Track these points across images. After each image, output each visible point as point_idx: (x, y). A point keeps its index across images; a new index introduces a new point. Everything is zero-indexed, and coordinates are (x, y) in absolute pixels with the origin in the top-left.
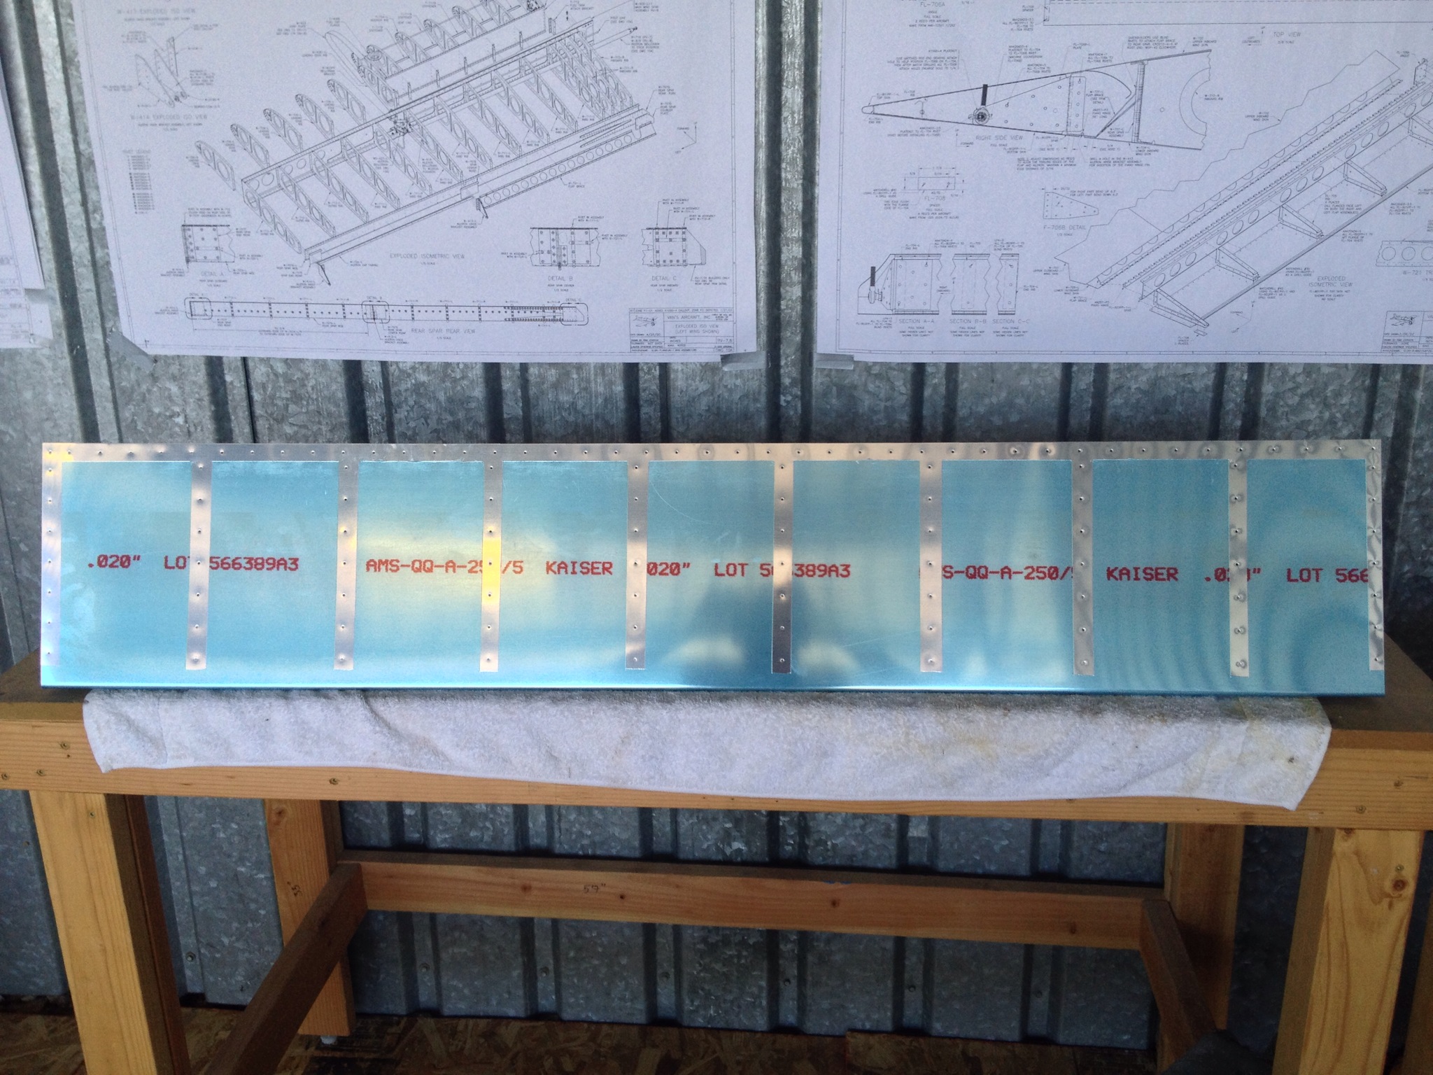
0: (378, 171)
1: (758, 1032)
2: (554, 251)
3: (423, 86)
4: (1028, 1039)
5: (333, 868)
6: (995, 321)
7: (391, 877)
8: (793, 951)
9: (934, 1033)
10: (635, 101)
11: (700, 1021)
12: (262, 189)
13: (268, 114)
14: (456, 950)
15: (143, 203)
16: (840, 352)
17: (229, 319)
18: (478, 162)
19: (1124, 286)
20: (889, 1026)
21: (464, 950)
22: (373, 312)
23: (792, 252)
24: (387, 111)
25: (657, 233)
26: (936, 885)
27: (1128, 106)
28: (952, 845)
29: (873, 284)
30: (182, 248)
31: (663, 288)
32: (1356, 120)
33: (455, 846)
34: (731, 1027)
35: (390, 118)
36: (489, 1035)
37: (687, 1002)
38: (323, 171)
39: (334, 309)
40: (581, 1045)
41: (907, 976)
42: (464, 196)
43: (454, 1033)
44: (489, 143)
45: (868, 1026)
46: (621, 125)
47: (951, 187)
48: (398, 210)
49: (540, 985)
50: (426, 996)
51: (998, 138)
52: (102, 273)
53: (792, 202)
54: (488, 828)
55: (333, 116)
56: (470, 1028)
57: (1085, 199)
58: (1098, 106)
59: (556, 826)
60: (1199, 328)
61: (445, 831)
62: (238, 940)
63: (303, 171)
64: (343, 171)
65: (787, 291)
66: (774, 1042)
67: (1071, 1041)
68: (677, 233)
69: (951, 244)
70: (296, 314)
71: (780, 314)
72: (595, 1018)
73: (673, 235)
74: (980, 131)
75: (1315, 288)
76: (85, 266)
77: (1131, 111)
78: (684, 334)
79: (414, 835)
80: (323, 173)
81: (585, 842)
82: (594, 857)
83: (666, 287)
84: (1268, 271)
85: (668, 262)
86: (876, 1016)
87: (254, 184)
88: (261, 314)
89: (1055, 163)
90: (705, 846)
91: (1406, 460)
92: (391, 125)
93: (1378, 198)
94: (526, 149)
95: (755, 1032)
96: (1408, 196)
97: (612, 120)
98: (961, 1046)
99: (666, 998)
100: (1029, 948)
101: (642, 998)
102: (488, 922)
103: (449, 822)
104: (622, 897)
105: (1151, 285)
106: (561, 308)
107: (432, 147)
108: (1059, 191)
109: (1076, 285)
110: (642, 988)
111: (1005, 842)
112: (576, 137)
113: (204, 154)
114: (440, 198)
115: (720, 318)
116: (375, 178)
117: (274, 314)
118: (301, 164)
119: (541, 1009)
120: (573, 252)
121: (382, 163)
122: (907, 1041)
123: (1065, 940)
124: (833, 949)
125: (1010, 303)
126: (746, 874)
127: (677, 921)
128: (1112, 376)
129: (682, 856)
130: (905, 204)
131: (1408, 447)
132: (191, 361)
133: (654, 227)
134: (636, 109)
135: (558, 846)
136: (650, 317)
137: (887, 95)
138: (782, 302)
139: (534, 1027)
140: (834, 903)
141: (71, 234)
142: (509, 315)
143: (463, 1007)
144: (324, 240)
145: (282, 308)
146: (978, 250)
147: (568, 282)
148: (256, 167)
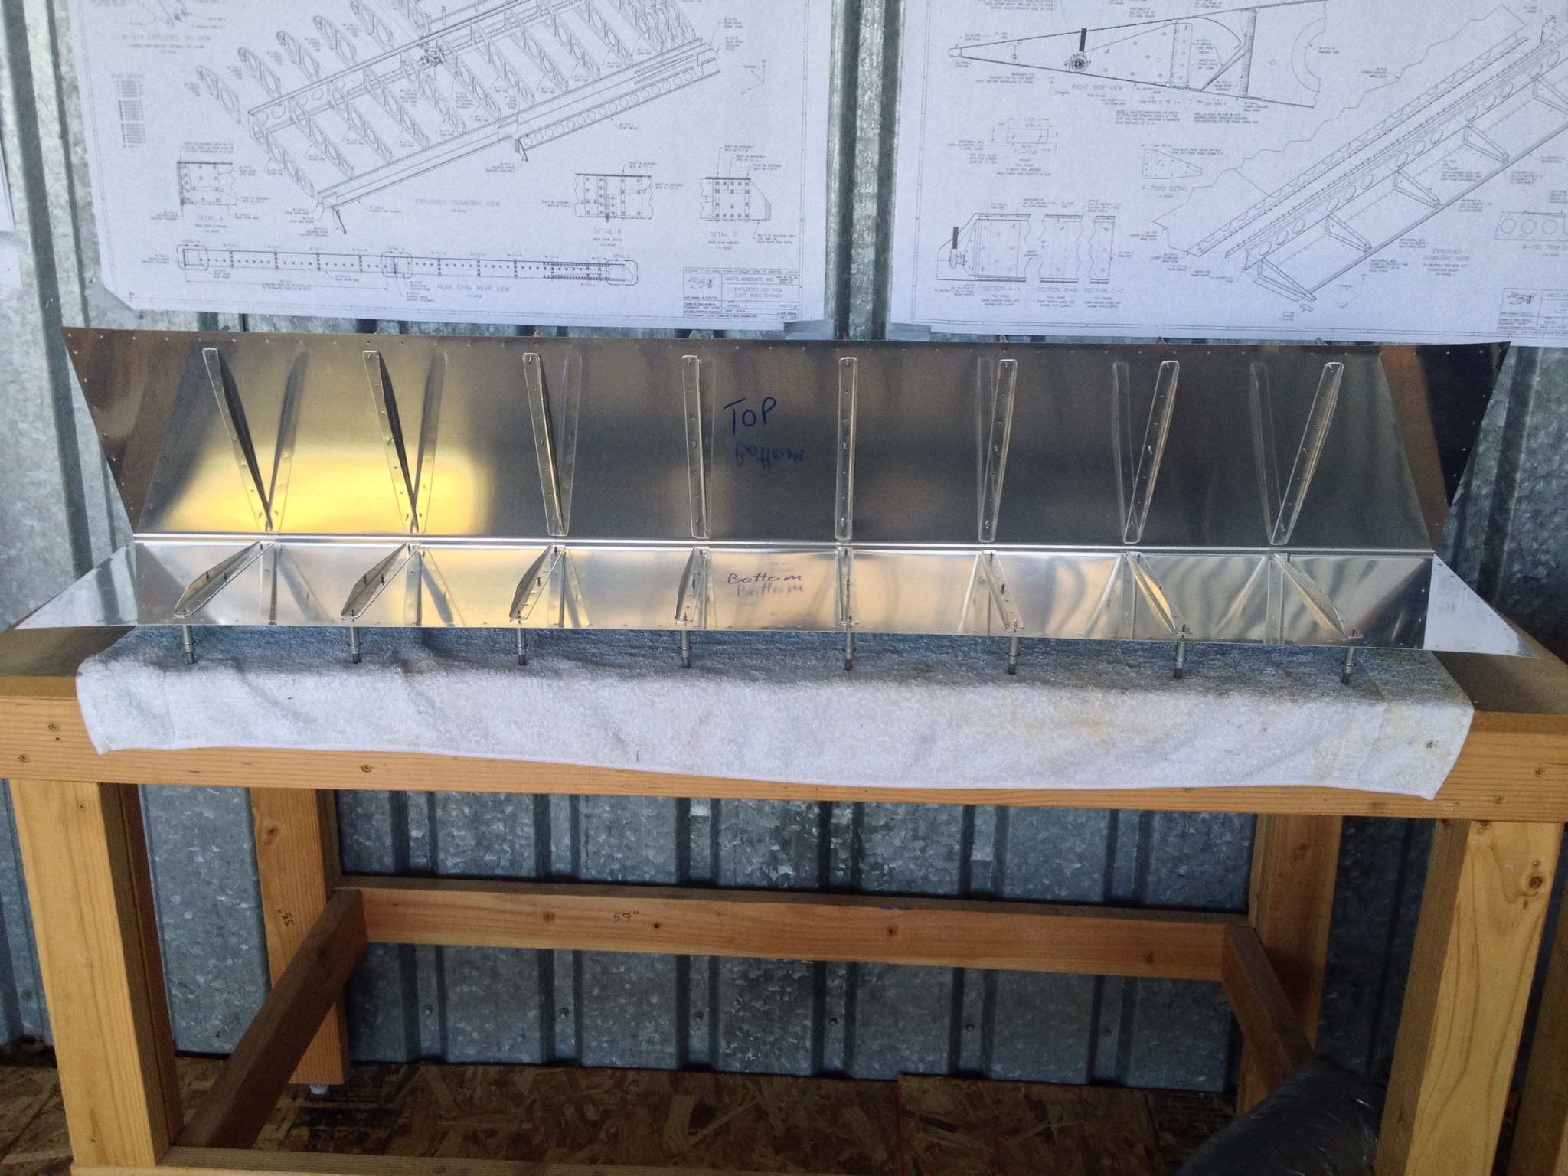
0: (405, 105)
1: (800, 1077)
2: (602, 200)
3: (459, 11)
4: (1094, 1082)
5: (330, 895)
6: (1088, 291)
7: (396, 905)
8: (841, 987)
9: (993, 1076)
10: (698, 35)
11: (737, 1066)
12: (271, 122)
13: (282, 37)
14: (465, 989)
15: (133, 135)
16: (915, 321)
17: (228, 271)
18: (518, 99)
19: (1227, 254)
20: (943, 1068)
21: (474, 989)
22: (393, 263)
23: (865, 210)
24: (417, 38)
25: (717, 184)
26: (1003, 910)
27: (1238, 55)
28: (1019, 868)
29: (955, 246)
30: (175, 189)
31: (722, 245)
32: (1479, 79)
33: (467, 872)
34: (770, 1071)
35: (421, 46)
36: (502, 1083)
37: (723, 1044)
38: (342, 103)
39: (348, 260)
40: (606, 1092)
41: (964, 1014)
42: (502, 133)
43: (461, 1082)
44: (531, 74)
45: (921, 1069)
46: (681, 60)
47: (1044, 140)
48: (426, 149)
49: (558, 1028)
50: (428, 1042)
51: (1096, 87)
52: (81, 214)
53: (868, 155)
54: (505, 852)
55: (355, 41)
56: (480, 1075)
57: (1186, 157)
58: (1204, 56)
59: (582, 849)
60: (1307, 303)
61: (457, 854)
62: (216, 979)
63: (318, 103)
64: (365, 104)
65: (859, 254)
66: (819, 1088)
67: (1142, 1084)
68: (740, 184)
69: (1042, 204)
70: (306, 266)
71: (850, 279)
72: (619, 1064)
73: (736, 187)
74: (1077, 79)
75: (1428, 262)
76: (61, 207)
77: (1239, 65)
78: (744, 298)
79: (420, 860)
80: (342, 107)
81: (616, 866)
82: (625, 883)
83: (726, 245)
84: (1380, 241)
85: (728, 217)
86: (930, 1058)
87: (262, 116)
88: (265, 265)
89: (1158, 116)
90: (749, 870)
91: (1519, 451)
92: (422, 53)
93: (1498, 165)
94: (573, 85)
95: (797, 1077)
96: (1530, 164)
97: (672, 54)
98: (1023, 1089)
99: (699, 1039)
100: (1100, 980)
101: (673, 1041)
102: (503, 957)
103: (461, 844)
104: (657, 926)
105: (1255, 255)
106: (607, 265)
107: (467, 78)
108: (1159, 148)
109: (1175, 251)
110: (673, 1030)
111: (1078, 866)
112: (631, 73)
113: (207, 82)
114: (475, 136)
115: (783, 281)
116: (401, 112)
117: (280, 264)
118: (318, 94)
119: (558, 1054)
120: (623, 202)
121: (411, 97)
122: (965, 1084)
123: (1141, 970)
124: (887, 983)
125: (1103, 270)
126: (795, 901)
127: (715, 953)
129: (722, 882)
130: (993, 158)
131: (1521, 437)
132: (181, 317)
133: (714, 176)
134: (698, 44)
135: (584, 870)
136: (707, 277)
137: (976, 37)
138: (853, 266)
139: (552, 1074)
140: (891, 932)
141: (46, 171)
142: (548, 272)
143: (471, 1053)
144: (340, 181)
145: (289, 259)
146: (1070, 210)
147: (616, 236)
148: (266, 98)
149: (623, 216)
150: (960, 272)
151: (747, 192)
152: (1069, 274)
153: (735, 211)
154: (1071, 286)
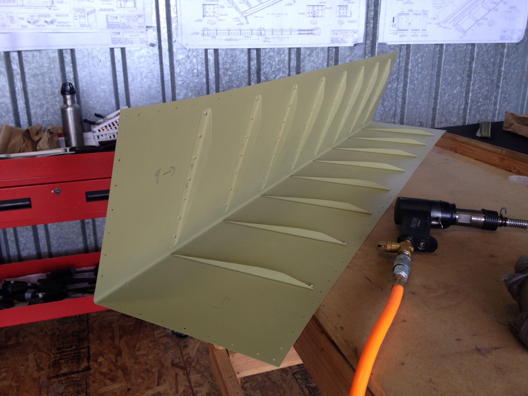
2: (313, 12)
16: (384, 42)
17: (216, 36)
19: (450, 22)
22: (260, 32)
23: (371, 14)
25: (340, 7)
29: (393, 22)
31: (340, 24)
39: (248, 32)
60: (465, 34)
70: (237, 34)
71: (367, 32)
73: (344, 8)
75: (488, 23)
78: (344, 38)
84: (479, 19)
85: (342, 16)
88: (226, 34)
105: (455, 23)
106: (313, 30)
109: (440, 22)
115: (354, 33)
117: (230, 34)
120: (318, 13)
125: (425, 27)
133: (340, 5)
136: (336, 32)
138: (367, 28)
142: (299, 33)
144: (247, 9)
145: (233, 32)
146: (419, 12)
147: (316, 22)
149: (318, 16)
150: (395, 29)
151: (347, 9)
152: (418, 28)
153: (344, 15)
154: (418, 31)
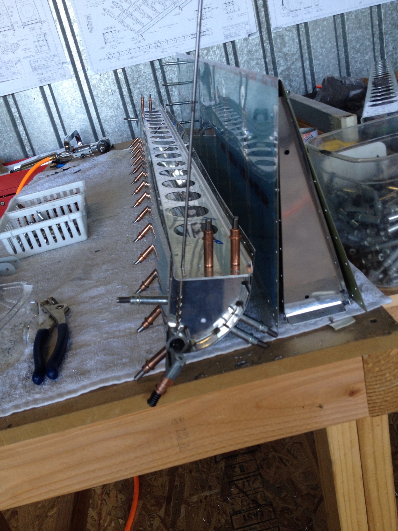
6: (315, 8)
12: (123, 17)
15: (91, 30)
16: (278, 26)
17: (119, 57)
22: (157, 45)
23: (260, 2)
30: (104, 40)
42: (176, 6)
48: (159, 15)
63: (133, 10)
64: (144, 8)
65: (261, 14)
70: (137, 51)
71: (260, 21)
80: (138, 9)
83: (231, 19)
85: (230, 12)
87: (120, 17)
88: (128, 53)
106: (205, 31)
113: (106, 12)
114: (170, 8)
115: (246, 24)
116: (152, 7)
118: (132, 8)
120: (206, 15)
128: (345, 17)
132: (110, 73)
136: (228, 28)
138: (260, 17)
142: (192, 37)
144: (141, 28)
145: (133, 50)
147: (206, 24)
148: (120, 12)
149: (207, 18)
150: (286, 11)
151: (233, 5)
152: (310, 5)
153: (231, 10)
154: (311, 8)
